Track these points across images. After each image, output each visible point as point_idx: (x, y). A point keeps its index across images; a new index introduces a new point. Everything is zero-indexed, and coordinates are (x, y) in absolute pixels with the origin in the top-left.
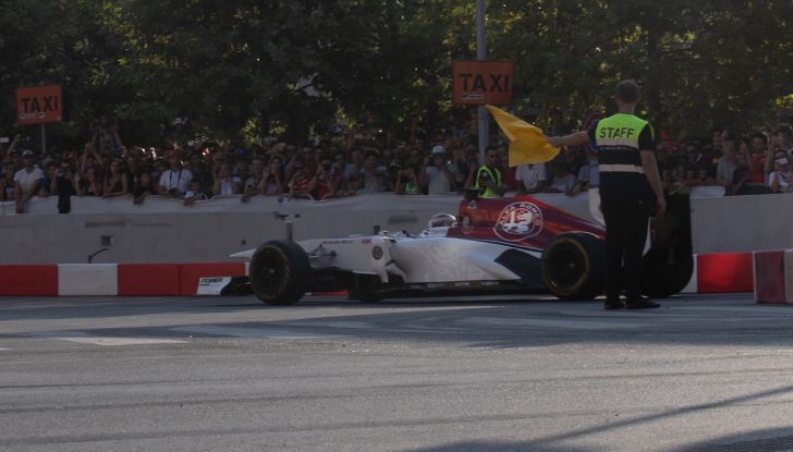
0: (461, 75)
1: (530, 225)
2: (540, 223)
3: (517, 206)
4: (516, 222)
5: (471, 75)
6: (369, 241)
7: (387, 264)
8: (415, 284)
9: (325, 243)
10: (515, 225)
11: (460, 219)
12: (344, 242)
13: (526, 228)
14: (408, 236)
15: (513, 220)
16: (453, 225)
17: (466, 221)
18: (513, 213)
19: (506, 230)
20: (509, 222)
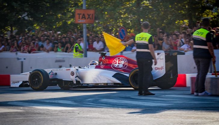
0: (78, 14)
1: (123, 65)
2: (127, 64)
3: (119, 59)
4: (119, 64)
5: (81, 14)
6: (69, 70)
7: (76, 77)
8: (84, 84)
9: (53, 70)
10: (118, 65)
11: (100, 63)
12: (59, 70)
13: (122, 66)
14: (81, 68)
15: (117, 63)
16: (97, 65)
17: (101, 63)
18: (117, 61)
19: (115, 66)
20: (116, 64)
